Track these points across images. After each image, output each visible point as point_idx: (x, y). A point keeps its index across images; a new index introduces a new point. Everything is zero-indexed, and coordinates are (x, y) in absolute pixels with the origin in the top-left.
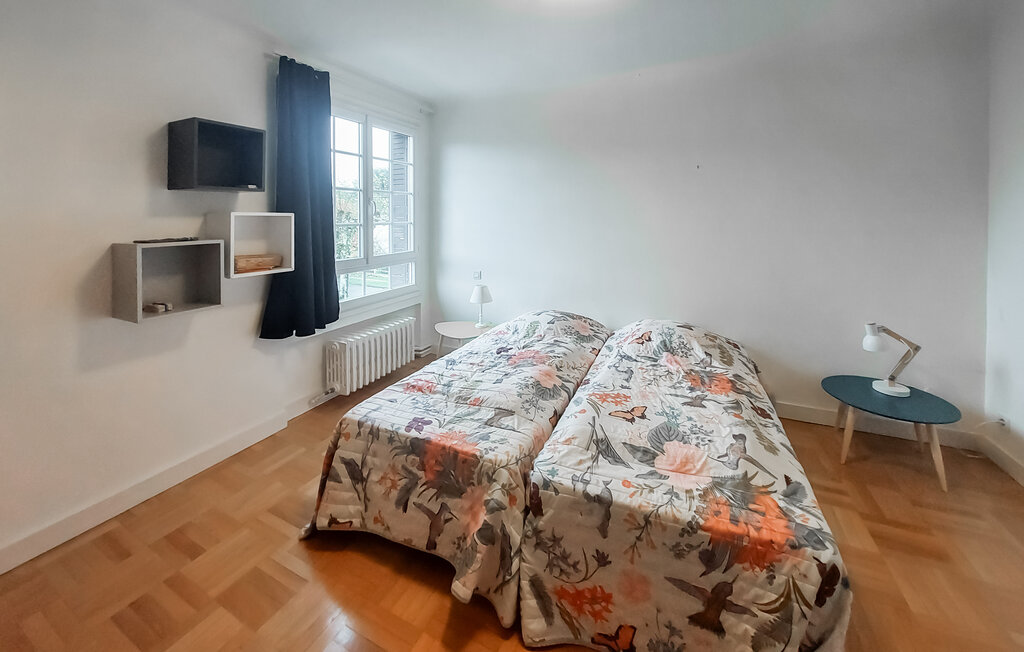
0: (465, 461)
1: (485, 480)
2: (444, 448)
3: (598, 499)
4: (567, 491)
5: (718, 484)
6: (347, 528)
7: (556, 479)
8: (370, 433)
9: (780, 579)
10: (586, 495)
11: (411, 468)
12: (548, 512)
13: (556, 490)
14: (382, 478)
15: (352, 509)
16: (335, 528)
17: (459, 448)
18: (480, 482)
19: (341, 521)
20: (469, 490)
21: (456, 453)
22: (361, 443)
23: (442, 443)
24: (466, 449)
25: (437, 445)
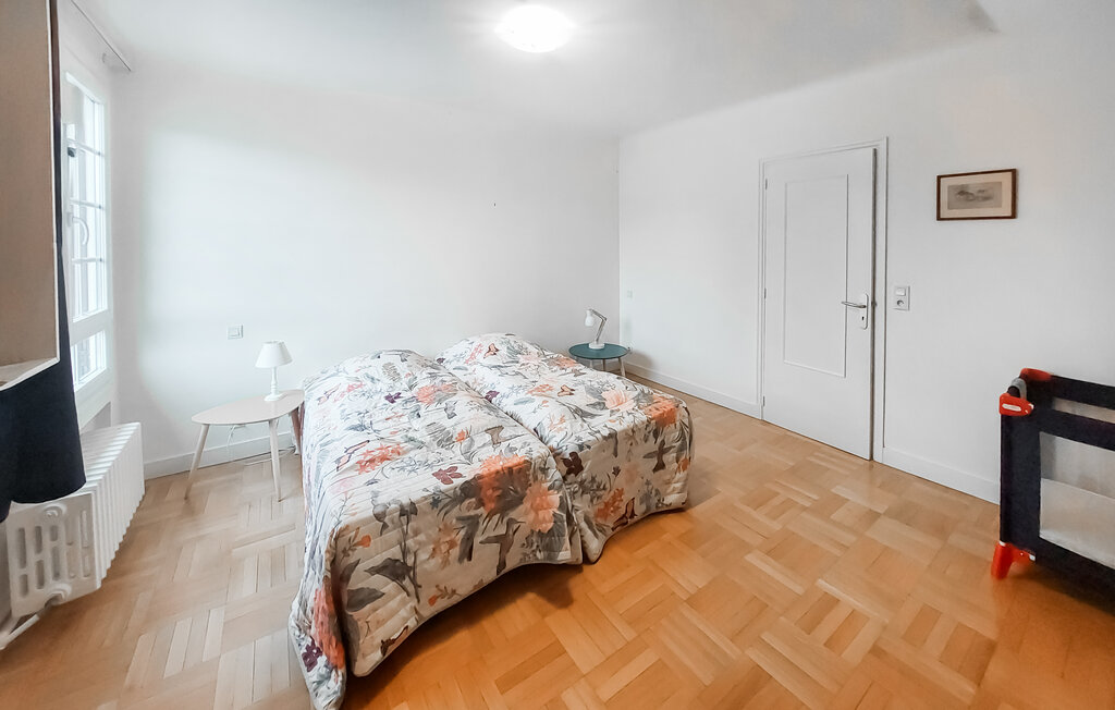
0: (520, 470)
1: (540, 476)
2: (498, 472)
3: (610, 436)
4: (594, 442)
5: (637, 400)
6: (405, 636)
7: (584, 440)
8: (401, 515)
9: (678, 423)
10: (605, 438)
11: (468, 514)
12: (587, 465)
13: (589, 447)
14: (434, 549)
15: (403, 613)
16: (391, 649)
17: (510, 464)
18: (536, 479)
19: (395, 637)
20: (528, 492)
21: (510, 469)
22: (393, 535)
23: (493, 470)
24: (515, 461)
25: (490, 475)
